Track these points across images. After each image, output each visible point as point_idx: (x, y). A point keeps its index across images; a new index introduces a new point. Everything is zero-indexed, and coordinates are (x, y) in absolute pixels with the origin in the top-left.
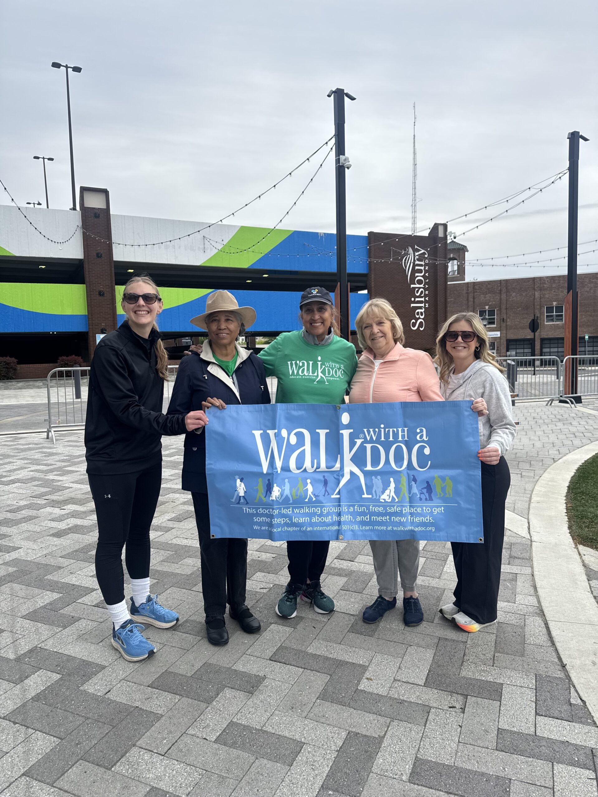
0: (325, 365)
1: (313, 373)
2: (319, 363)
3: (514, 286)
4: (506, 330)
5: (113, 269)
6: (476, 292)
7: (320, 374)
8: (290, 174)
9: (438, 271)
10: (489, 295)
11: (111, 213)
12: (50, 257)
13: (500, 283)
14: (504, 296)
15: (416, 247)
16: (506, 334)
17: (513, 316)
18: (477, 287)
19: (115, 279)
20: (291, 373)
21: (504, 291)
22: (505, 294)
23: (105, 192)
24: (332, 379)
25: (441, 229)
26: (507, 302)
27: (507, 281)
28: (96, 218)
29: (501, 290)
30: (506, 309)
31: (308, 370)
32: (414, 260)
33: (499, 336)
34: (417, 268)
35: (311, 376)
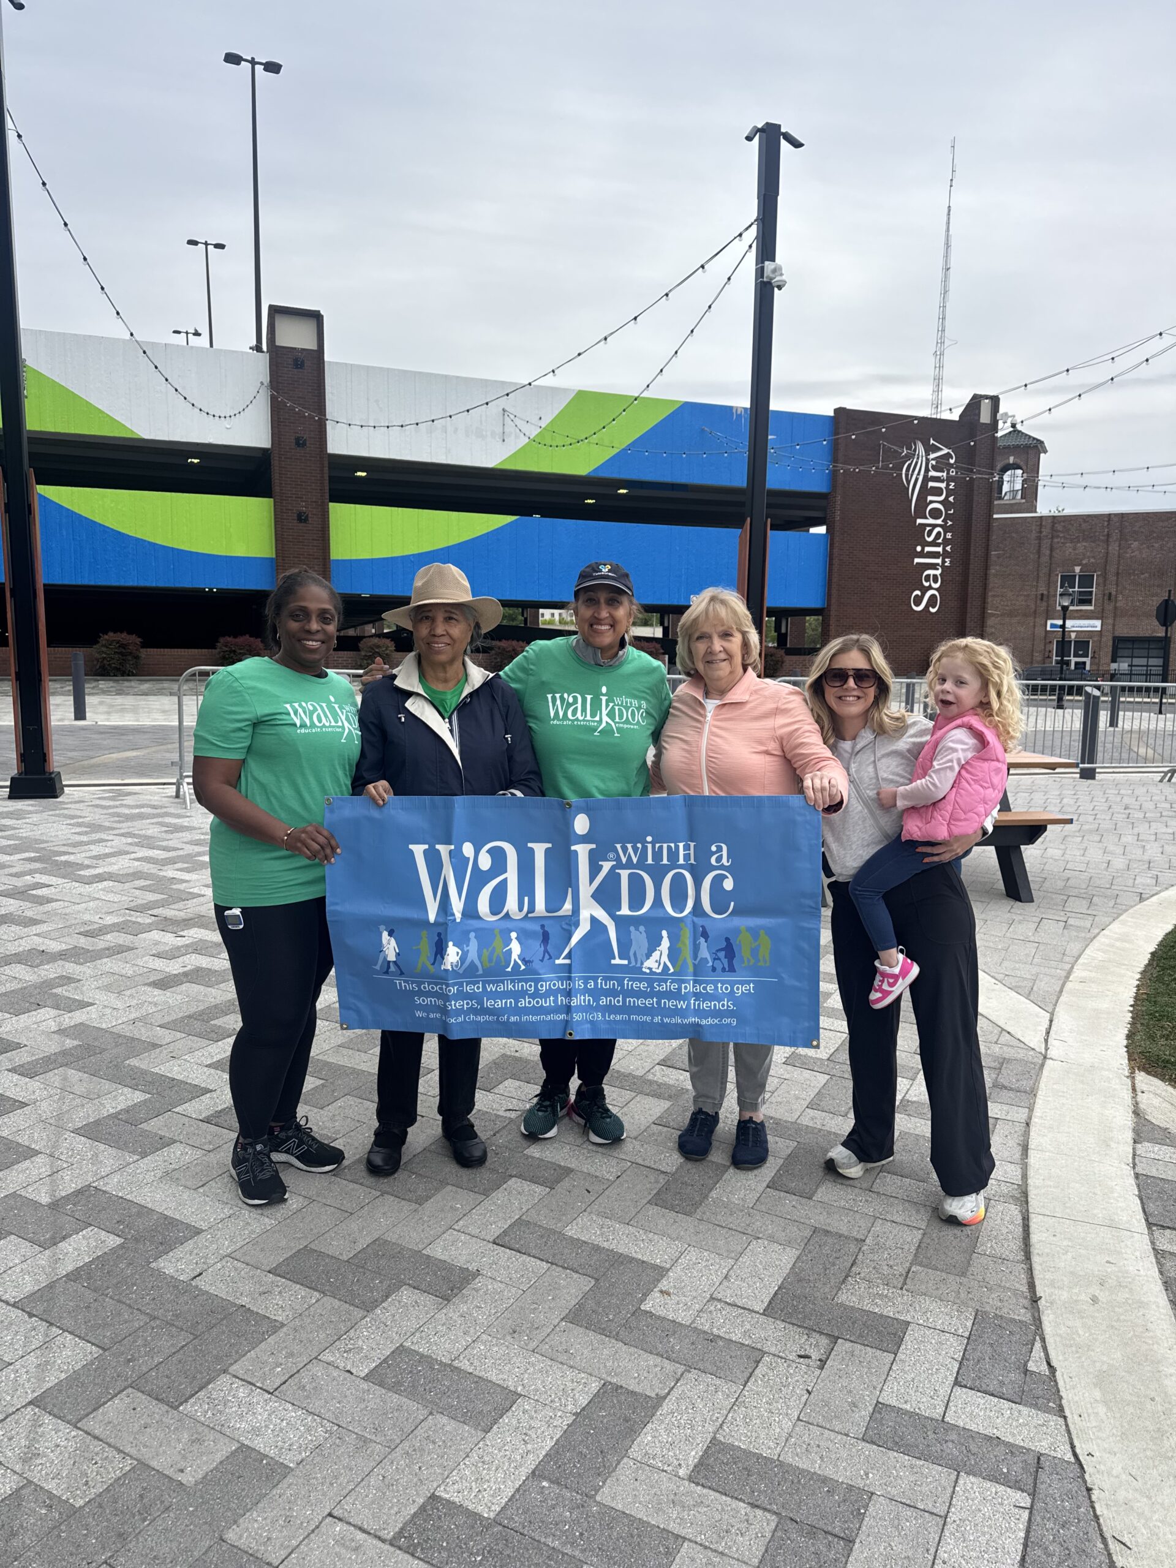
0: (613, 701)
1: (593, 715)
2: (604, 699)
3: (1136, 529)
4: (1115, 617)
5: (326, 470)
6: (1058, 536)
7: (605, 719)
8: (667, 295)
9: (975, 492)
10: (1084, 544)
11: (326, 358)
12: (207, 442)
13: (1109, 521)
14: (1114, 548)
15: (932, 442)
16: (1114, 625)
17: (1130, 590)
18: (1059, 527)
19: (330, 489)
20: (552, 715)
21: (1115, 538)
22: (1117, 544)
23: (316, 317)
24: (625, 726)
25: (986, 405)
26: (1119, 561)
27: (1122, 516)
28: (297, 368)
29: (1108, 535)
30: (1118, 574)
31: (584, 710)
32: (927, 470)
33: (1099, 629)
34: (931, 484)
35: (588, 721)
